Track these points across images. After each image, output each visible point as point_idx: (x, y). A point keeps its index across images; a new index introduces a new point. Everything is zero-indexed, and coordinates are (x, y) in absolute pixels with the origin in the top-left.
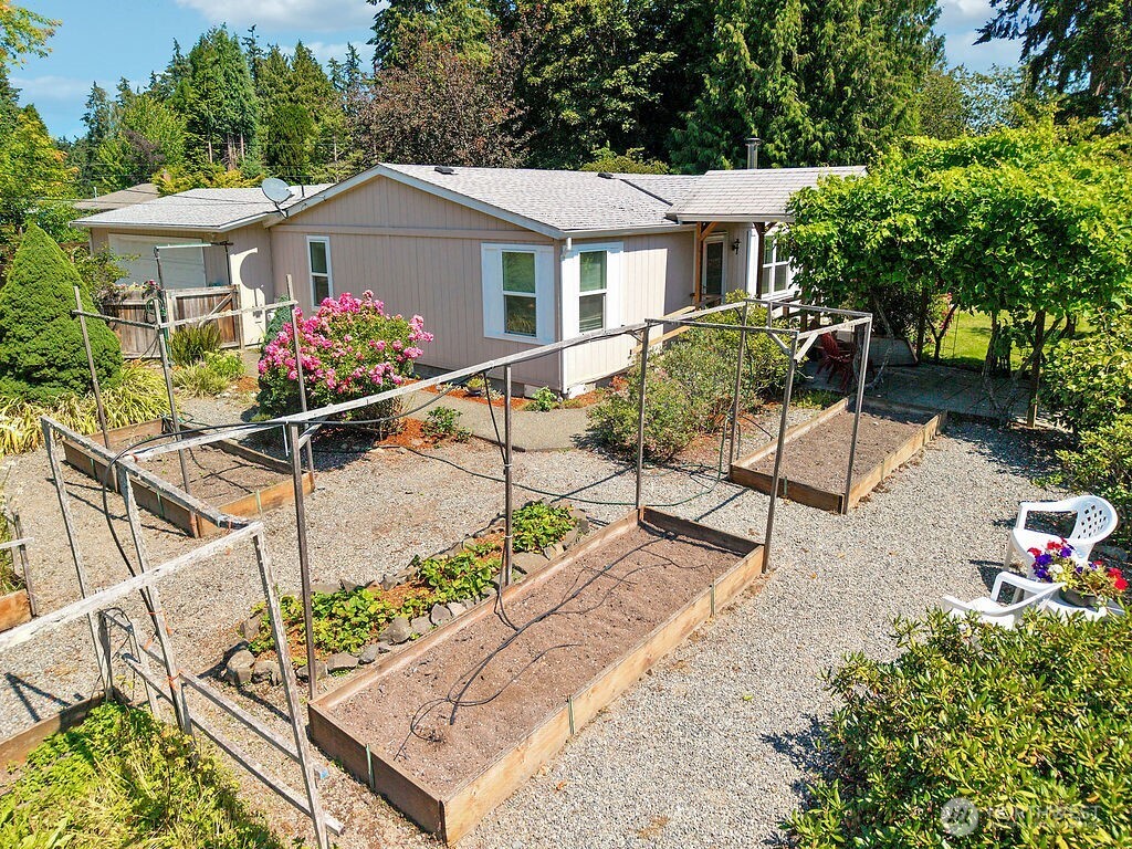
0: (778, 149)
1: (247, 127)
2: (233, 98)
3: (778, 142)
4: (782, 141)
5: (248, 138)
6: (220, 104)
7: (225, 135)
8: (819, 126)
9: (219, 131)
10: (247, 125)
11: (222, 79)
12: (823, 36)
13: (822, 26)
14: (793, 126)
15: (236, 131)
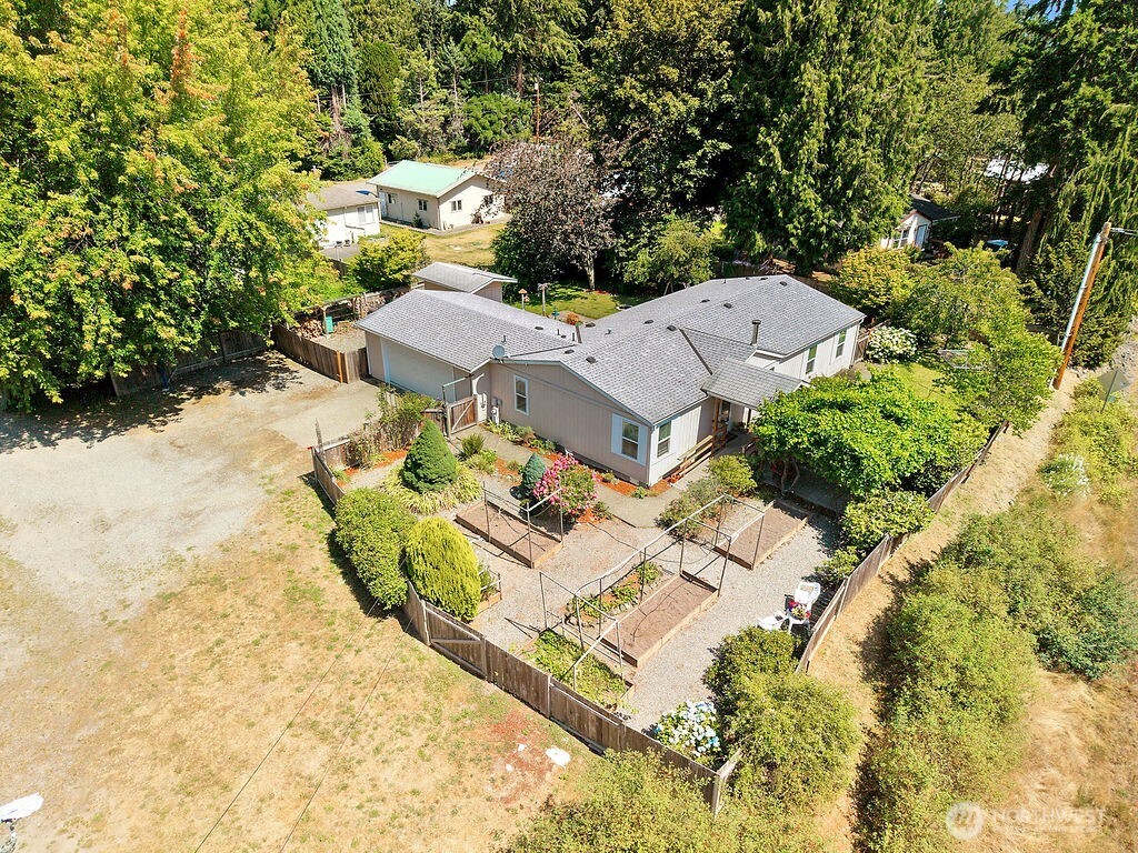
0: (795, 227)
1: (348, 78)
2: (335, 52)
3: (796, 223)
4: (799, 223)
5: (348, 87)
6: (324, 59)
7: (329, 87)
8: (827, 215)
9: (325, 84)
10: (347, 76)
11: (325, 33)
12: (837, 149)
13: (837, 142)
14: (807, 211)
15: (339, 83)
